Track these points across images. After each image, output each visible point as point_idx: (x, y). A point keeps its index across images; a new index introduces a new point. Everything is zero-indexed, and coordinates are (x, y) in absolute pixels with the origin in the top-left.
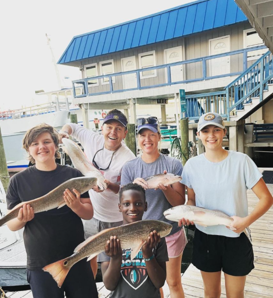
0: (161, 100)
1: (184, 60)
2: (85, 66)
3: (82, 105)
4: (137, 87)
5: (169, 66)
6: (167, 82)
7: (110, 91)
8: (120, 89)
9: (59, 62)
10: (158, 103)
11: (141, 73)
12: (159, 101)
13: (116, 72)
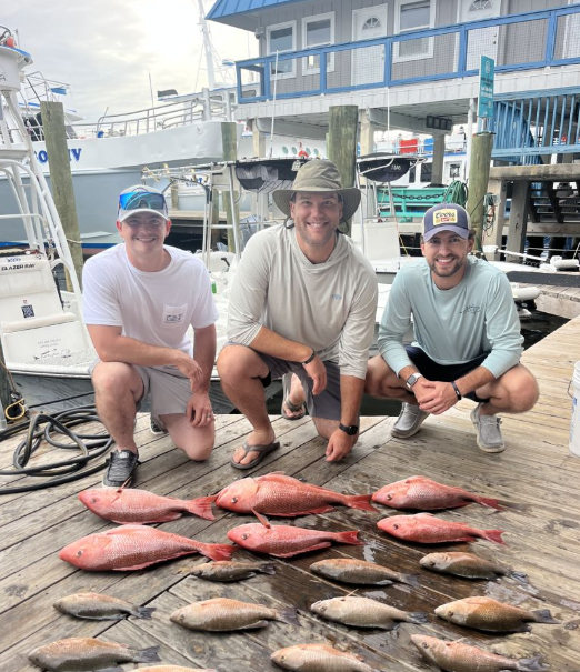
0: (437, 122)
1: (505, 14)
2: (268, 27)
3: (254, 123)
4: (382, 80)
5: (465, 29)
6: (455, 70)
7: (318, 88)
8: (344, 85)
9: (211, 17)
10: (428, 126)
11: (396, 45)
12: (431, 121)
13: (339, 43)
